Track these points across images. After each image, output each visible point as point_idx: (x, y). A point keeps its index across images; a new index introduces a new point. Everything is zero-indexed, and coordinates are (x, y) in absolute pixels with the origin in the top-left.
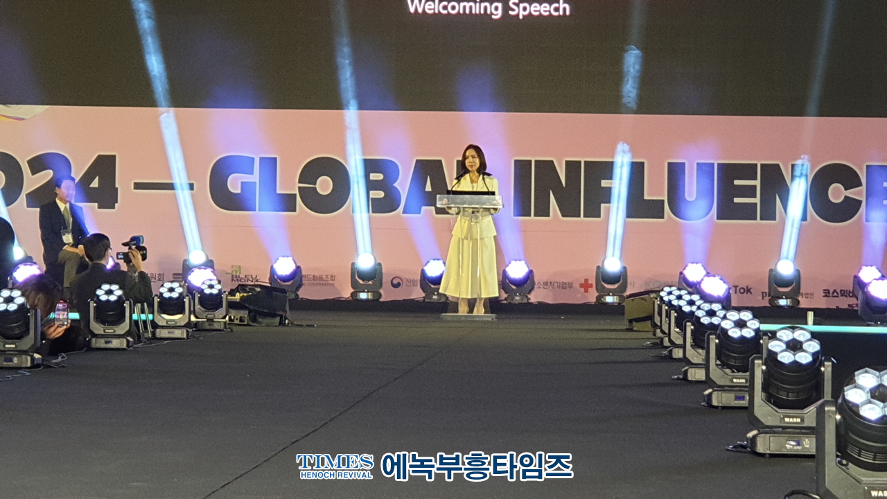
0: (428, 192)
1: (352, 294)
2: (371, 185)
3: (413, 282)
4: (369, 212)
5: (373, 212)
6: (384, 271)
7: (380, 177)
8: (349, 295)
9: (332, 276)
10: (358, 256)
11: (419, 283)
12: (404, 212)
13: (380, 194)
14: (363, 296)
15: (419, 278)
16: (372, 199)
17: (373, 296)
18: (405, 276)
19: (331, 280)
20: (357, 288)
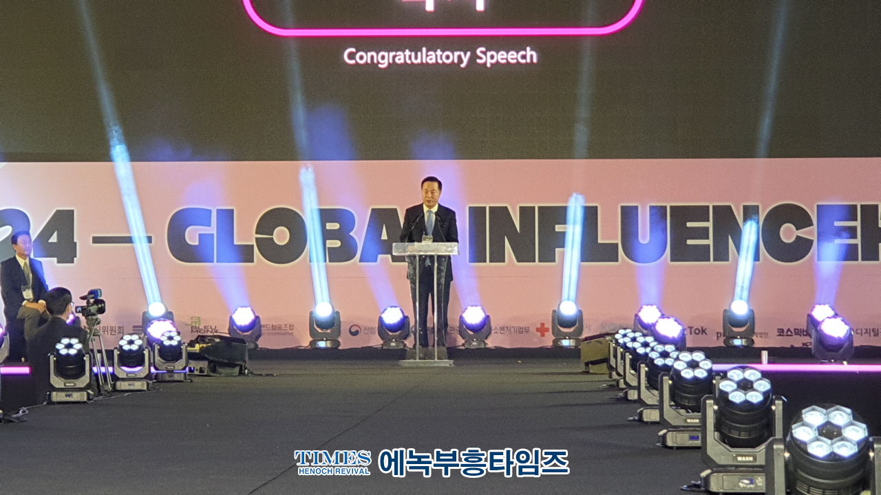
0: (385, 240)
1: (311, 343)
2: (327, 235)
3: (371, 330)
4: (325, 261)
5: (330, 261)
6: (341, 320)
7: (336, 226)
8: (308, 344)
9: (290, 325)
10: (316, 305)
11: (377, 329)
12: (361, 261)
13: (337, 244)
14: (322, 344)
15: (377, 326)
16: (329, 248)
17: (332, 344)
18: (363, 324)
19: (290, 330)
20: (316, 337)
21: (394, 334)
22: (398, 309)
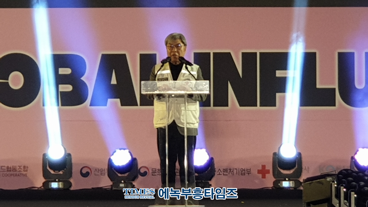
0: (114, 85)
1: (44, 184)
2: (60, 80)
3: (101, 171)
4: (58, 105)
5: (62, 105)
6: (73, 161)
7: (67, 71)
8: (41, 185)
9: (24, 167)
10: (49, 147)
11: (106, 171)
12: (91, 105)
13: (69, 88)
14: (55, 185)
15: (106, 167)
16: (61, 92)
17: (64, 185)
18: (93, 165)
19: (24, 171)
20: (48, 178)
21: (123, 175)
22: (127, 151)
